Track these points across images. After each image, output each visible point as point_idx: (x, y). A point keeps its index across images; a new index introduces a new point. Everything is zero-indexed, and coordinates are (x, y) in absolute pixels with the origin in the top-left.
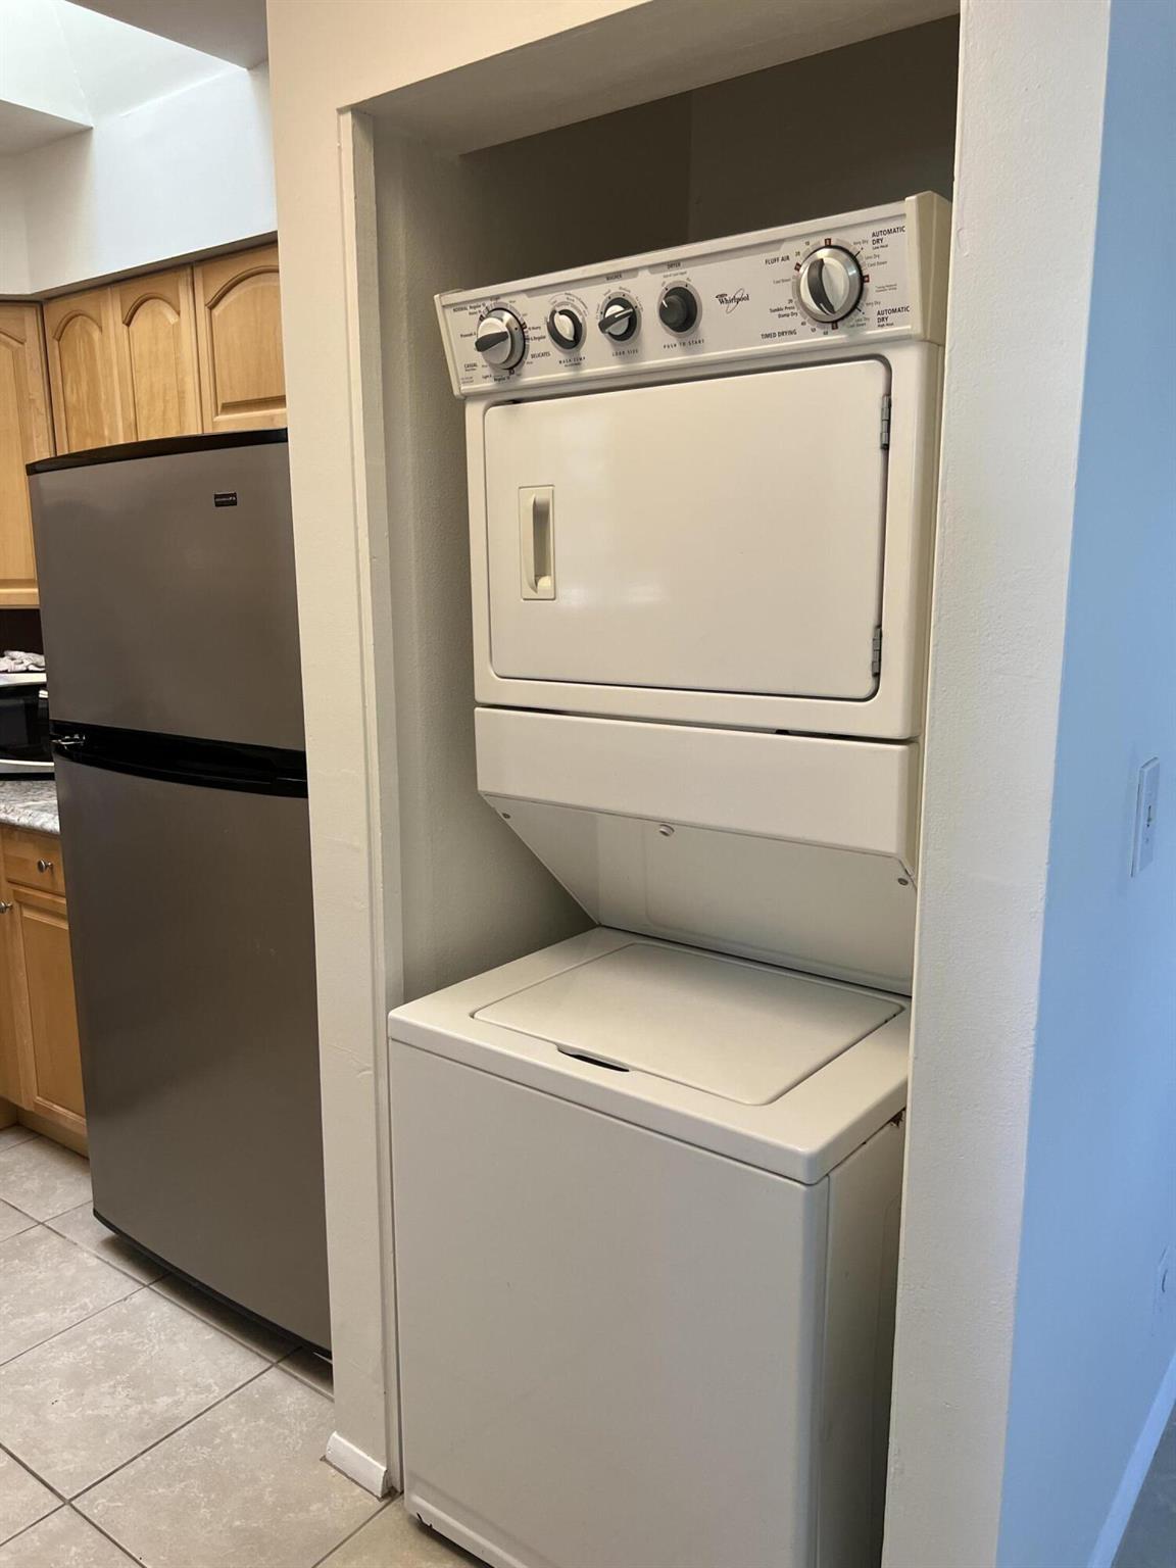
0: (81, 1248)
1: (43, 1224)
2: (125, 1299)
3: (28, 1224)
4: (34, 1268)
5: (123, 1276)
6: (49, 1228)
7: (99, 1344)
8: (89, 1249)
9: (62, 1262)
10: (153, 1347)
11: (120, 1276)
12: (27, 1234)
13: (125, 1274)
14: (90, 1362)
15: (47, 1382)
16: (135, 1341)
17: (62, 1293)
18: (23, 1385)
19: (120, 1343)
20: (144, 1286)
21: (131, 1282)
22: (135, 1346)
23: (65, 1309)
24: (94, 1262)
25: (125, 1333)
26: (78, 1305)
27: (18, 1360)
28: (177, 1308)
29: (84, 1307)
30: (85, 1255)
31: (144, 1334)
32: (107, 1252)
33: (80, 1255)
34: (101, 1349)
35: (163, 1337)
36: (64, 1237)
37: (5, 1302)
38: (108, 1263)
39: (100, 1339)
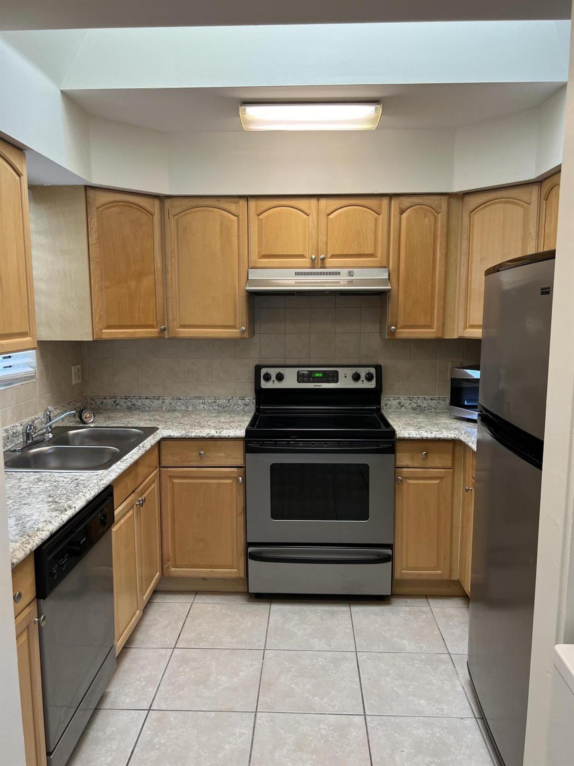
0: (458, 677)
1: (450, 654)
2: (462, 719)
3: (444, 650)
4: (434, 675)
5: (469, 705)
6: (451, 658)
7: (438, 735)
8: (462, 680)
9: (447, 680)
10: (460, 754)
11: (467, 704)
12: (440, 656)
13: (470, 705)
14: (428, 742)
15: (405, 738)
16: (454, 745)
17: (437, 696)
18: (396, 733)
19: (447, 741)
20: (475, 717)
21: (471, 711)
22: (452, 748)
23: (434, 706)
24: (460, 689)
25: (452, 737)
26: (440, 707)
27: (401, 718)
28: (483, 740)
29: (442, 710)
30: (459, 683)
31: (459, 744)
32: (469, 688)
33: (456, 681)
34: (437, 738)
35: (467, 752)
36: (455, 667)
37: (413, 685)
38: (466, 693)
39: (439, 732)
